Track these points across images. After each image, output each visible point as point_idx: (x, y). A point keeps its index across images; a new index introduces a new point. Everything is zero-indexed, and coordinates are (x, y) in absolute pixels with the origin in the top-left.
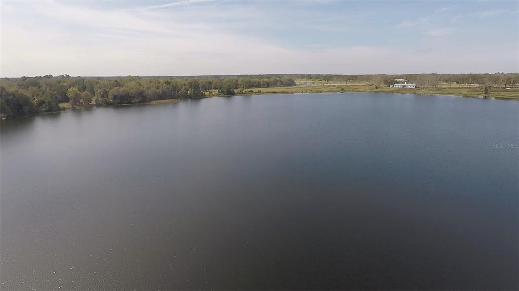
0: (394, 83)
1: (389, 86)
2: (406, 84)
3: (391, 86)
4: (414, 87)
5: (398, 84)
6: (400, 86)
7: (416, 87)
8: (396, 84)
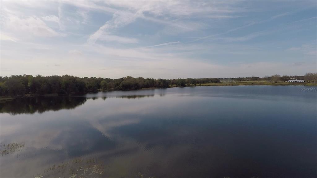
0: (288, 80)
1: (285, 82)
2: (297, 80)
3: (286, 82)
4: (303, 82)
5: (292, 80)
6: (293, 82)
7: (305, 82)
8: (289, 80)
